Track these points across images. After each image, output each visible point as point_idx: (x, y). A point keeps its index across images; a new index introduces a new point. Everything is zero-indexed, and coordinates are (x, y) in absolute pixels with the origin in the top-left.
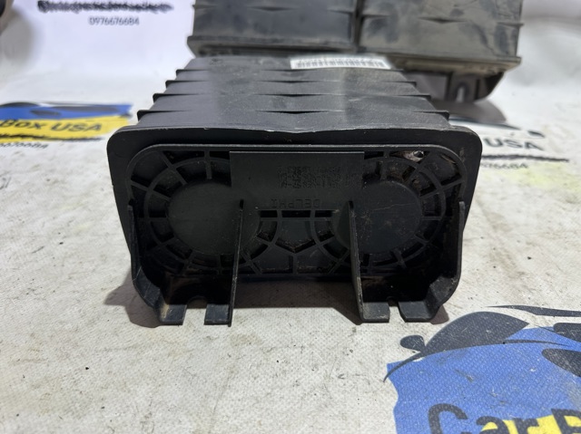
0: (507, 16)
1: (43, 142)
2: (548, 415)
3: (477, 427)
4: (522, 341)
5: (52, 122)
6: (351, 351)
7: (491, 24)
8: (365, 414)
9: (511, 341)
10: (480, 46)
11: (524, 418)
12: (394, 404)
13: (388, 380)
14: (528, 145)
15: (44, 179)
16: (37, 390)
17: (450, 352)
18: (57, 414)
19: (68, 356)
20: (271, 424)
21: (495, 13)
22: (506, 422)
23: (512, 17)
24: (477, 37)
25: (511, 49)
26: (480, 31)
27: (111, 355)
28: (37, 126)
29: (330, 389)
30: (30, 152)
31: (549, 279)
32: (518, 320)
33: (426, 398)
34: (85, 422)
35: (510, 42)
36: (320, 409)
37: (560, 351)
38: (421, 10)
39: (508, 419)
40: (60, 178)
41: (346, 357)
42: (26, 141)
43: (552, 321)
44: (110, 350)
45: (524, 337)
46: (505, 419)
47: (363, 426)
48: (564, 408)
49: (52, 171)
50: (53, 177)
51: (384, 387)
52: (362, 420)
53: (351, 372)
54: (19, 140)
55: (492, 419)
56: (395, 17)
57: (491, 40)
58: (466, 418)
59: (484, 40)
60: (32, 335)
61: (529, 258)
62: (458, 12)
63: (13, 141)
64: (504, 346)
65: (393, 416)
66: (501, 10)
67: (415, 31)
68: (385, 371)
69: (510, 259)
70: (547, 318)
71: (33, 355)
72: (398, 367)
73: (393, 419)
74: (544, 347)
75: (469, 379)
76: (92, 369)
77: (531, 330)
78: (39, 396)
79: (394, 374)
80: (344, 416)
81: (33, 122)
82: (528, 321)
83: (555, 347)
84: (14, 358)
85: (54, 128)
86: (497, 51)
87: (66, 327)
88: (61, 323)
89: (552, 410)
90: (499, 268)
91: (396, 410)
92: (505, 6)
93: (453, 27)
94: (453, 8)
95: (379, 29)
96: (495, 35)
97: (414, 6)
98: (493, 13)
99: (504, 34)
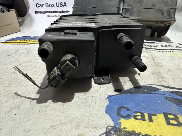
0: (171, 6)
1: (29, 44)
2: (161, 113)
3: (134, 114)
4: (158, 94)
5: (34, 40)
6: (98, 91)
7: (165, 9)
8: (96, 106)
9: (153, 94)
10: (161, 16)
11: (152, 113)
12: (107, 105)
13: (107, 99)
14: (176, 47)
15: (27, 51)
16: (6, 93)
17: (130, 94)
18: (9, 98)
19: (17, 86)
20: (67, 106)
22: (145, 114)
23: (173, 6)
24: (160, 13)
25: (173, 17)
26: (161, 11)
27: (29, 87)
28: (29, 41)
29: (87, 99)
30: (26, 46)
31: (174, 79)
32: (158, 88)
33: (118, 105)
34: (16, 100)
35: (172, 14)
36: (83, 103)
37: (172, 98)
38: (141, 6)
39: (145, 113)
40: (31, 51)
41: (95, 93)
42: (25, 44)
43: (171, 90)
44: (29, 86)
45: (158, 93)
46: (144, 113)
47: (94, 109)
48: (168, 112)
49: (29, 50)
50: (29, 51)
51: (105, 100)
52: (95, 107)
53: (95, 96)
54: (24, 43)
55: (139, 112)
56: (132, 8)
57: (165, 14)
58: (130, 111)
59: (163, 14)
60: (10, 81)
61: (168, 74)
62: (154, 6)
63: (22, 44)
64: (150, 94)
65: (105, 108)
66: (169, 4)
67: (139, 12)
68: (107, 97)
69: (160, 73)
70: (169, 89)
71: (9, 85)
72: (111, 96)
73: (105, 109)
74: (165, 96)
75: (135, 101)
76: (22, 89)
77: (162, 91)
78: (7, 94)
79: (109, 98)
80: (89, 106)
81: (28, 40)
82: (161, 89)
83: (170, 96)
84: (4, 86)
85: (33, 41)
86: (167, 17)
87: (20, 80)
88: (19, 79)
89: (163, 112)
90: (155, 75)
91: (107, 106)
92: (171, 2)
93: (152, 10)
94: (152, 4)
95: (128, 12)
96: (167, 12)
97: (139, 4)
98: (166, 5)
99: (170, 11)
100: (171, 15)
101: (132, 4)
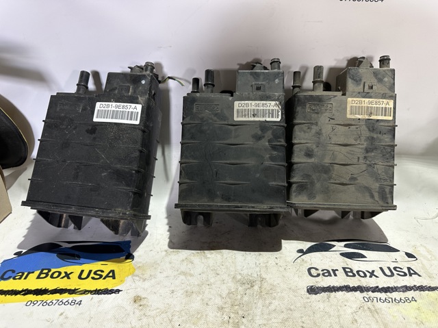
0: (385, 180)
7: (375, 186)
10: (370, 200)
21: (377, 179)
23: (389, 180)
24: (367, 194)
25: (390, 201)
26: (368, 190)
35: (388, 196)
38: (330, 178)
56: (312, 183)
57: (376, 195)
59: (372, 196)
62: (355, 179)
66: (382, 177)
67: (326, 191)
86: (381, 203)
92: (383, 174)
93: (352, 188)
94: (350, 176)
95: (303, 191)
96: (379, 192)
97: (325, 175)
98: (376, 178)
99: (384, 191)
100: (386, 198)
101: (309, 173)
